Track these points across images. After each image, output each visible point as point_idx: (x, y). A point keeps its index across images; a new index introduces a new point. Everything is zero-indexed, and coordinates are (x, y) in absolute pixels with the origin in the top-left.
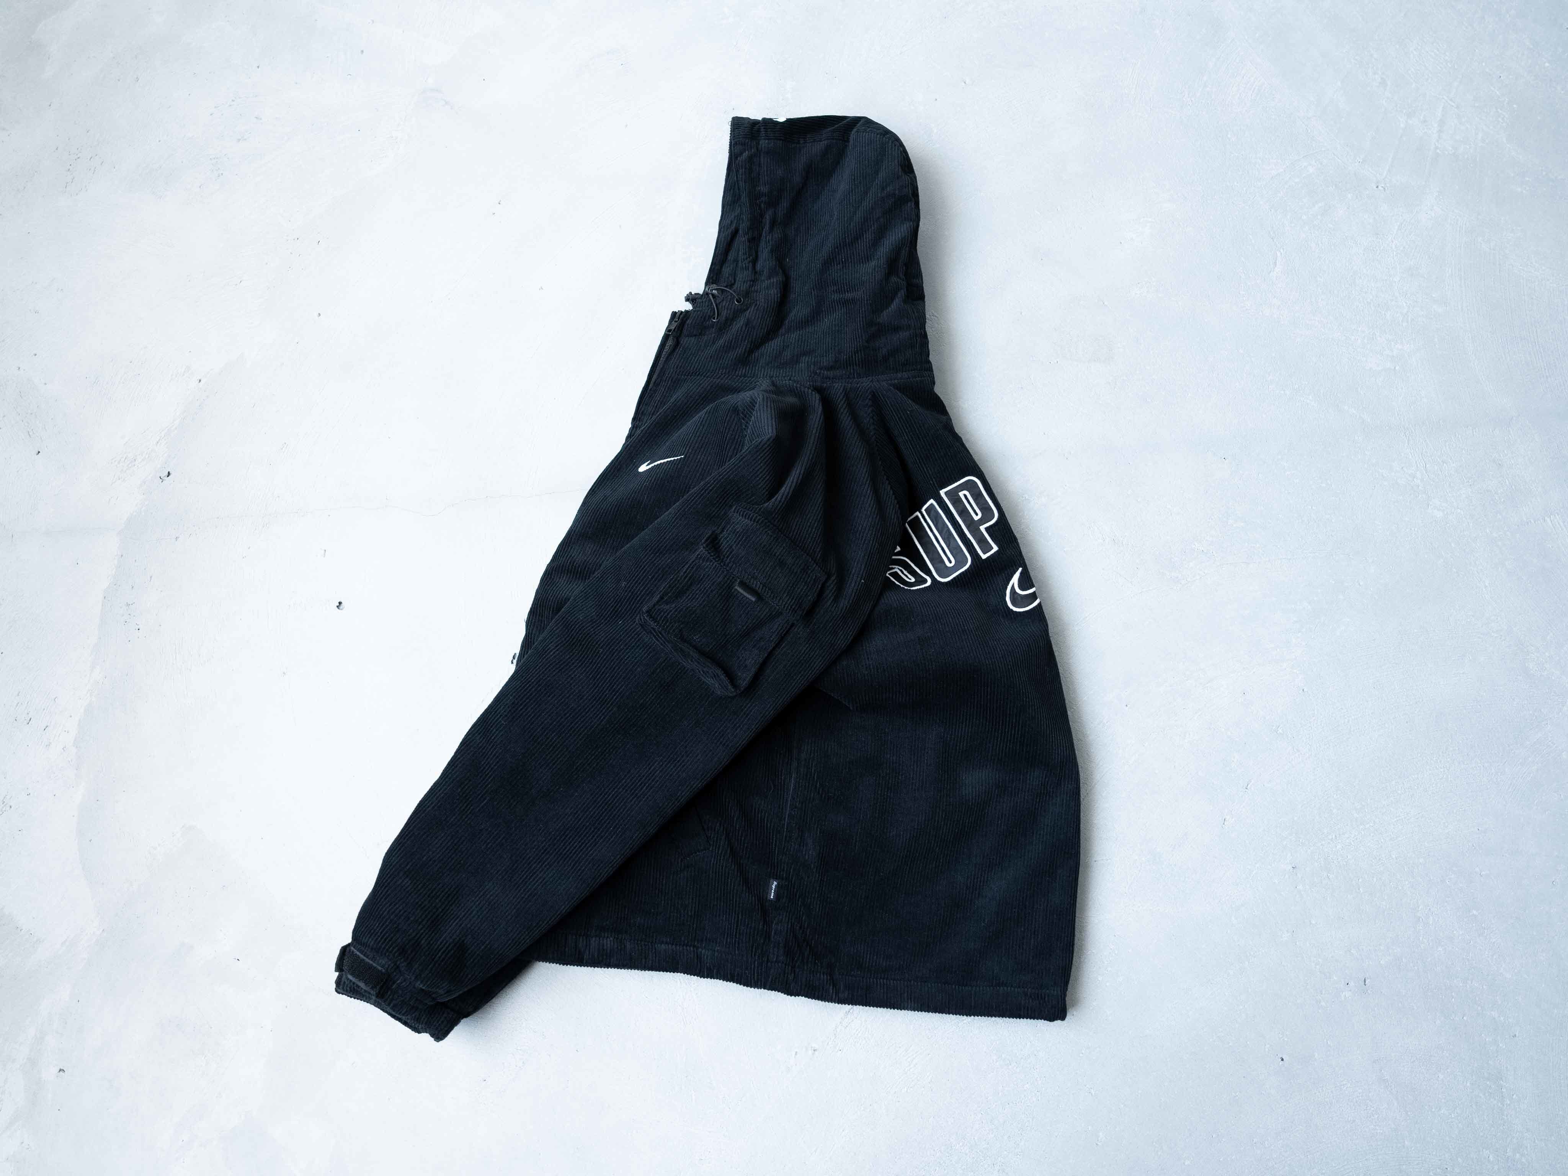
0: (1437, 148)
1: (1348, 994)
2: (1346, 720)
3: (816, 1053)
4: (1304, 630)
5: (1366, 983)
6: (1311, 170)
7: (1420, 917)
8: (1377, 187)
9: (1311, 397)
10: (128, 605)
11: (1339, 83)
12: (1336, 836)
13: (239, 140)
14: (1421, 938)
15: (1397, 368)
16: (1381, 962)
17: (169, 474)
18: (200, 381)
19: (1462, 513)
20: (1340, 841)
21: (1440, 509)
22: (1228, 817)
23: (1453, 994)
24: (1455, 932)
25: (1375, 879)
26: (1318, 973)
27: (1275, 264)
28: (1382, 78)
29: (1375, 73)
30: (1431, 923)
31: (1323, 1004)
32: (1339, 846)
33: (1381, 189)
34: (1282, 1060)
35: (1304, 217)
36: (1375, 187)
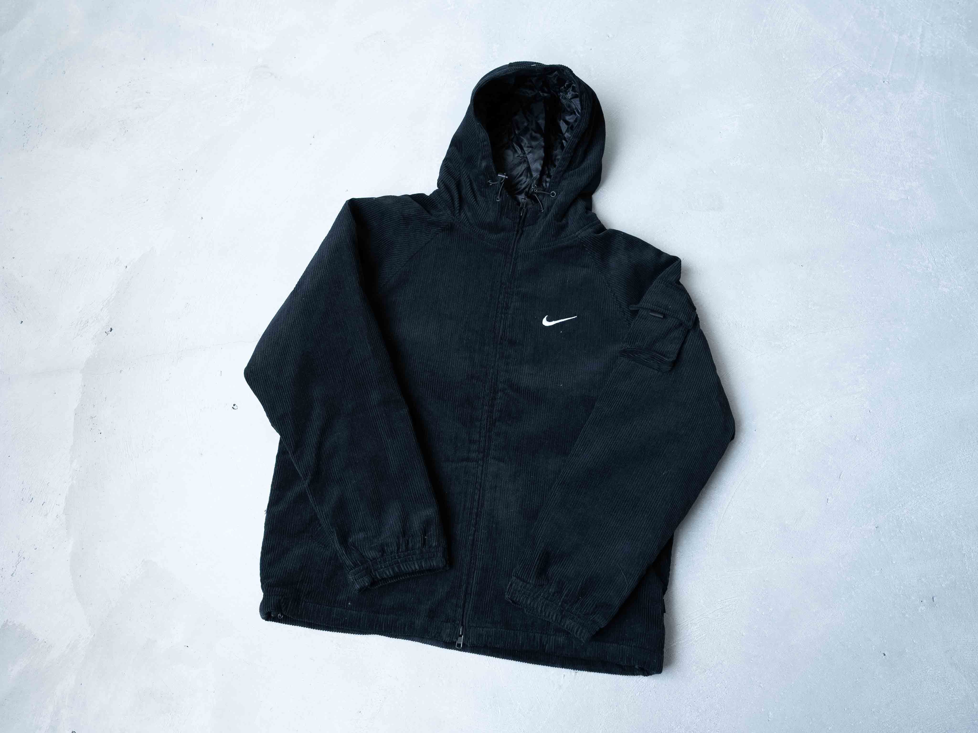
0: (921, 53)
1: (923, 608)
2: (900, 429)
4: (866, 372)
5: (934, 599)
6: (839, 75)
7: (965, 554)
8: (884, 82)
9: (854, 221)
10: (92, 418)
11: (852, 17)
12: (902, 505)
13: (137, 108)
14: (967, 568)
15: (908, 198)
16: (942, 585)
17: (111, 329)
18: (126, 267)
19: (962, 288)
20: (905, 508)
21: (947, 287)
22: (829, 498)
25: (931, 531)
26: (902, 596)
27: (822, 137)
28: (880, 11)
29: (875, 8)
30: (972, 557)
31: (907, 615)
32: (905, 511)
33: (887, 83)
34: (885, 655)
35: (838, 105)
36: (882, 82)
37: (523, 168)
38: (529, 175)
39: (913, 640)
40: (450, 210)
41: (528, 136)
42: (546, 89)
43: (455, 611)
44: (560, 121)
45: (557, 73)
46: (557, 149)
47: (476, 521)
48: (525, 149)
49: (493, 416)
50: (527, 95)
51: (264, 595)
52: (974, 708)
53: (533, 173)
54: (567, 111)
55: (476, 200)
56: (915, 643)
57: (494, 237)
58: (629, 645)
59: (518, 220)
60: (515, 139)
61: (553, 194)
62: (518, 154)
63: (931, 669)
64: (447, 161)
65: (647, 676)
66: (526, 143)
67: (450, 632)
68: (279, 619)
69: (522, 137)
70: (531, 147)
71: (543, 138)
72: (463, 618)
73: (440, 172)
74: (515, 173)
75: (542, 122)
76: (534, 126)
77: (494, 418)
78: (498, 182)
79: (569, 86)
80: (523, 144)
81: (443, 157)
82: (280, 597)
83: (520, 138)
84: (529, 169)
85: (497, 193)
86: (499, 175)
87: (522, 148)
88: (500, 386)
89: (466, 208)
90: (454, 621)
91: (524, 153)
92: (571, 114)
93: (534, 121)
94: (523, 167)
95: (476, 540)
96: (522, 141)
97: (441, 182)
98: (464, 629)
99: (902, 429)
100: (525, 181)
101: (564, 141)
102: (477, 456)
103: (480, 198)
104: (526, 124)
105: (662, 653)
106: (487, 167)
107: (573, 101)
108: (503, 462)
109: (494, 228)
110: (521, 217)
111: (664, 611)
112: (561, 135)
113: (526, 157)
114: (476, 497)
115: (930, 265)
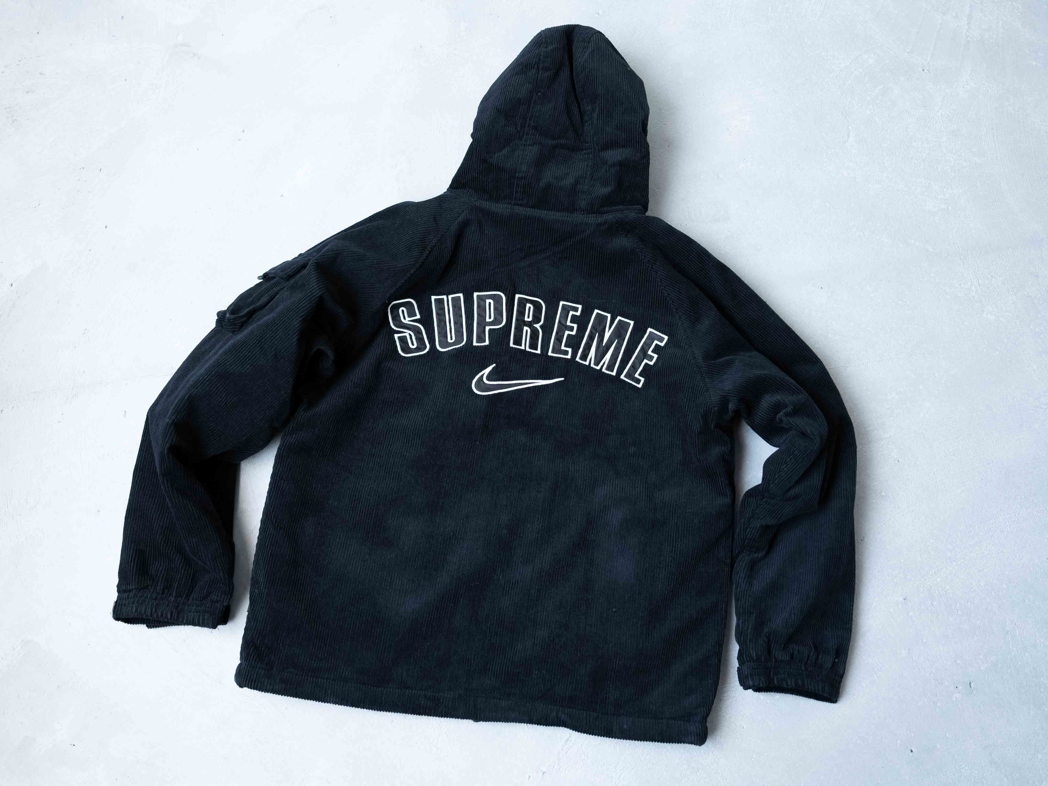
0: (967, 36)
1: (958, 695)
3: (545, 774)
5: (972, 685)
6: (871, 61)
7: (1008, 631)
8: (923, 70)
9: (884, 236)
12: (935, 572)
13: (28, 92)
14: (1011, 647)
15: (949, 208)
16: (981, 668)
18: (12, 285)
19: (1010, 315)
20: (939, 576)
21: (993, 314)
23: (1042, 690)
24: (1037, 641)
25: (969, 604)
26: (933, 681)
27: (849, 136)
30: (1017, 634)
31: (939, 704)
32: (938, 580)
33: (926, 71)
34: (912, 751)
35: (868, 98)
36: (921, 70)
39: (945, 734)
63: (967, 768)
99: (936, 482)
115: (973, 288)
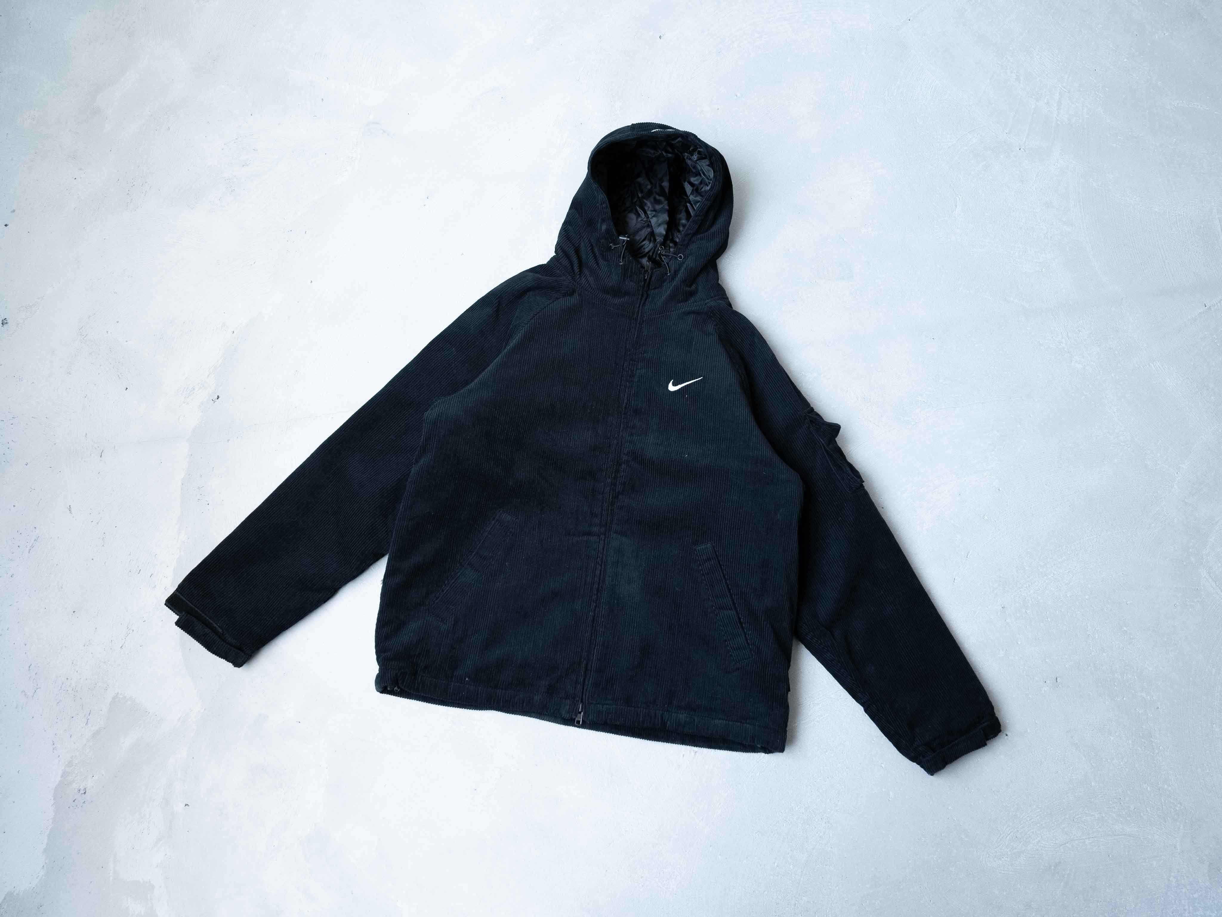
0: (1057, 120)
1: (1047, 689)
2: (1029, 508)
3: (697, 753)
4: (996, 450)
5: (1058, 680)
6: (975, 141)
7: (1089, 635)
8: (1020, 149)
9: (987, 294)
10: (199, 488)
11: (988, 81)
12: (1029, 585)
13: (243, 166)
14: (1091, 648)
15: (1043, 270)
16: (1066, 666)
17: (218, 396)
18: (233, 332)
19: (1095, 364)
20: (1032, 588)
21: (1080, 363)
22: (957, 578)
23: (1115, 683)
24: (1113, 643)
25: (1057, 612)
26: (1025, 676)
27: (956, 206)
28: (1017, 75)
29: (1012, 72)
30: (1097, 638)
31: (1030, 696)
32: (1032, 592)
33: (1023, 150)
34: (1006, 735)
35: (973, 173)
36: (1018, 149)
37: (647, 233)
38: (652, 239)
39: (1035, 720)
40: (571, 276)
41: (652, 199)
42: (670, 150)
43: (575, 688)
44: (685, 182)
45: (681, 139)
46: (681, 213)
47: (597, 597)
48: (649, 212)
49: (616, 489)
50: (650, 155)
51: (381, 670)
52: (1091, 786)
53: (657, 238)
54: (692, 172)
55: (598, 264)
56: (1037, 723)
57: (617, 301)
58: (753, 724)
59: (643, 283)
60: (638, 203)
61: (681, 257)
62: (642, 218)
63: (1051, 749)
64: (567, 224)
65: (768, 754)
66: (649, 207)
67: (569, 709)
68: (396, 693)
69: (645, 201)
70: (655, 211)
71: (667, 202)
72: (582, 695)
73: (559, 237)
74: (637, 238)
75: (666, 184)
76: (657, 189)
77: (617, 491)
78: (620, 245)
79: (694, 150)
80: (646, 208)
81: (562, 220)
82: (397, 671)
83: (644, 202)
84: (652, 234)
85: (620, 256)
86: (620, 238)
87: (645, 212)
88: (625, 458)
89: (586, 272)
90: (574, 698)
91: (648, 217)
92: (696, 175)
93: (658, 184)
94: (645, 232)
95: (597, 616)
96: (646, 204)
97: (559, 247)
98: (584, 707)
100: (648, 246)
101: (688, 205)
102: (599, 530)
103: (601, 262)
104: (649, 187)
105: (786, 732)
106: (608, 231)
107: (699, 163)
108: (626, 536)
109: (616, 292)
110: (645, 280)
111: (789, 690)
112: (686, 197)
113: (650, 222)
114: (598, 572)
115: (1063, 340)
